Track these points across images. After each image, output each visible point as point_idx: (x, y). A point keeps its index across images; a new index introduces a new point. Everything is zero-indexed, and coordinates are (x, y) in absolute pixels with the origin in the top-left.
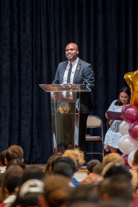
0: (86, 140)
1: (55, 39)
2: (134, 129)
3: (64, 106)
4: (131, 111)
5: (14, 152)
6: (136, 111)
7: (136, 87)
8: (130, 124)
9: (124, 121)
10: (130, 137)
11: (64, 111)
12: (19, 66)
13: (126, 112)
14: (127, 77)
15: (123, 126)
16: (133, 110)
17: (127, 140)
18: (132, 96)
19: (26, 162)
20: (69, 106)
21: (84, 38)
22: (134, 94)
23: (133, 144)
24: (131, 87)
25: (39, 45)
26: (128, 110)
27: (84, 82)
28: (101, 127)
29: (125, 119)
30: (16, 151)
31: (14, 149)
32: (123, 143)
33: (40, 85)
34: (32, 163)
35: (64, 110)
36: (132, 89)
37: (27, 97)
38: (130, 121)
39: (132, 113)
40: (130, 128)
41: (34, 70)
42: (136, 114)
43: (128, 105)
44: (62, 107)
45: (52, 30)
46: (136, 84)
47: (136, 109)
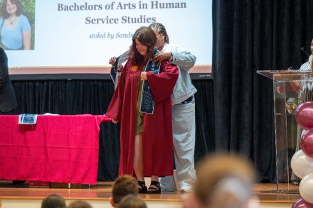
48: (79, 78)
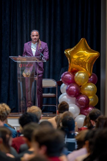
0: (43, 96)
1: (27, 24)
2: (69, 89)
4: (68, 76)
6: (72, 77)
7: (72, 59)
8: (67, 85)
9: (63, 83)
10: (67, 95)
11: (27, 75)
13: (64, 77)
14: (67, 53)
15: (63, 87)
16: (69, 76)
17: (65, 97)
18: (69, 66)
20: (30, 72)
21: (47, 24)
22: (71, 64)
23: (69, 100)
24: (69, 59)
25: (15, 28)
26: (66, 75)
27: (40, 55)
28: (56, 87)
29: (64, 82)
32: (62, 99)
33: (10, 57)
35: (26, 75)
36: (69, 61)
38: (67, 84)
39: (69, 78)
40: (67, 88)
41: (11, 46)
42: (72, 78)
43: (67, 72)
44: (25, 73)
45: (24, 18)
46: (73, 57)
47: (72, 75)
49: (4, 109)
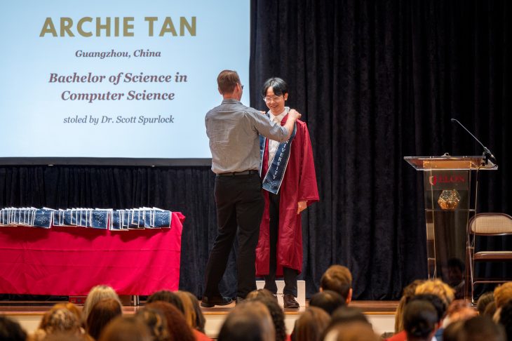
3: (449, 195)
5: (335, 277)
11: (449, 204)
12: (372, 123)
19: (384, 297)
20: (457, 196)
30: (339, 275)
31: (336, 272)
33: (405, 158)
34: (393, 297)
35: (447, 203)
37: (386, 178)
44: (444, 199)
48: (65, 164)
49: (442, 292)
